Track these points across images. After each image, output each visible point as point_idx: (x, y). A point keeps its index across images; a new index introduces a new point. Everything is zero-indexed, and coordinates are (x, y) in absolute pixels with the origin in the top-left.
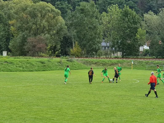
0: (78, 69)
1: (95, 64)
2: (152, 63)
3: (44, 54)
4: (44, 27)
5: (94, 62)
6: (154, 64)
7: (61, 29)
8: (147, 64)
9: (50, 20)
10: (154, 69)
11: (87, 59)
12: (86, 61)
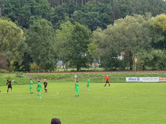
0: (25, 84)
1: (46, 78)
2: (95, 76)
3: (4, 70)
4: (6, 44)
5: (45, 77)
6: (98, 76)
7: (22, 46)
8: (91, 77)
9: (11, 38)
10: (95, 81)
11: (40, 74)
12: (38, 75)
